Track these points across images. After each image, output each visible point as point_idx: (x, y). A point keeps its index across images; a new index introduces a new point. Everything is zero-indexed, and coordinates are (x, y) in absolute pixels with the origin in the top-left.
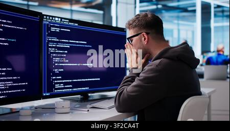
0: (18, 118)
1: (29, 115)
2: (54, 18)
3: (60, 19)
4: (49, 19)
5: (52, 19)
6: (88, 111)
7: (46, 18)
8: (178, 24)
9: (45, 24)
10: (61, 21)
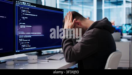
0: (5, 68)
1: (12, 65)
2: (22, 3)
3: (25, 3)
4: (19, 3)
5: (21, 3)
6: (48, 61)
7: (18, 2)
8: (83, 7)
9: (17, 6)
10: (26, 4)
